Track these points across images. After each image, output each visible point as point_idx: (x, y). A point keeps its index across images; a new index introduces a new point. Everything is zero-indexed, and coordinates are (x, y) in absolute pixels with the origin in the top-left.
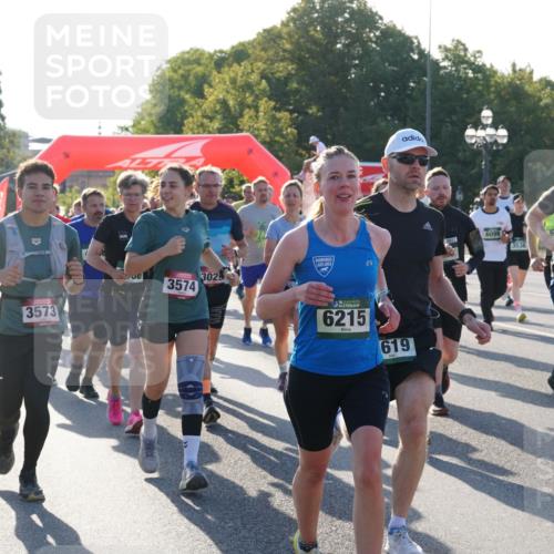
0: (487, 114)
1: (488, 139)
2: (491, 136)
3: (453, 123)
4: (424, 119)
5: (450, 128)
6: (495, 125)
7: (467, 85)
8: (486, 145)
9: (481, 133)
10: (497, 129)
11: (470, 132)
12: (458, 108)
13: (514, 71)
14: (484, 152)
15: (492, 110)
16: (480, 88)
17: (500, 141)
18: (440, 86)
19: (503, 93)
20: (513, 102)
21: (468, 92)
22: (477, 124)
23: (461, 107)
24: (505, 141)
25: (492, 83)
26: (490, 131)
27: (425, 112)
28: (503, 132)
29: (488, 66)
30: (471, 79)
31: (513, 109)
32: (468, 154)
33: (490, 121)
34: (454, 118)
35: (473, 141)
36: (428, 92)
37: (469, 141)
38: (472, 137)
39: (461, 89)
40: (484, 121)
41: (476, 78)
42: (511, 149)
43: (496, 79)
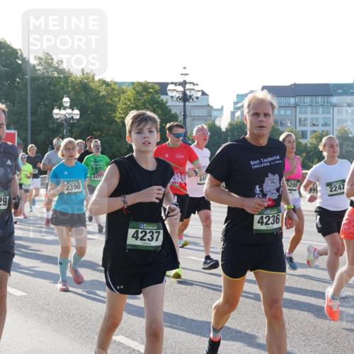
0: (66, 100)
1: (67, 116)
2: (70, 114)
3: (45, 105)
4: (27, 102)
5: (43, 108)
6: (72, 107)
7: (53, 82)
8: (66, 120)
9: (63, 112)
10: (73, 110)
11: (56, 111)
12: (48, 96)
13: (83, 74)
14: (65, 124)
15: (69, 97)
16: (62, 83)
17: (75, 117)
18: (36, 82)
19: (76, 87)
20: (83, 93)
21: (55, 86)
22: (61, 107)
23: (51, 95)
24: (78, 117)
25: (70, 81)
26: (69, 111)
27: (27, 98)
28: (77, 112)
29: (67, 70)
30: (56, 77)
31: (83, 98)
32: (55, 125)
33: (68, 105)
34: (46, 102)
35: (58, 117)
36: (29, 85)
37: (55, 117)
38: (58, 114)
39: (50, 84)
40: (65, 105)
41: (59, 78)
42: (82, 122)
43: (72, 78)
